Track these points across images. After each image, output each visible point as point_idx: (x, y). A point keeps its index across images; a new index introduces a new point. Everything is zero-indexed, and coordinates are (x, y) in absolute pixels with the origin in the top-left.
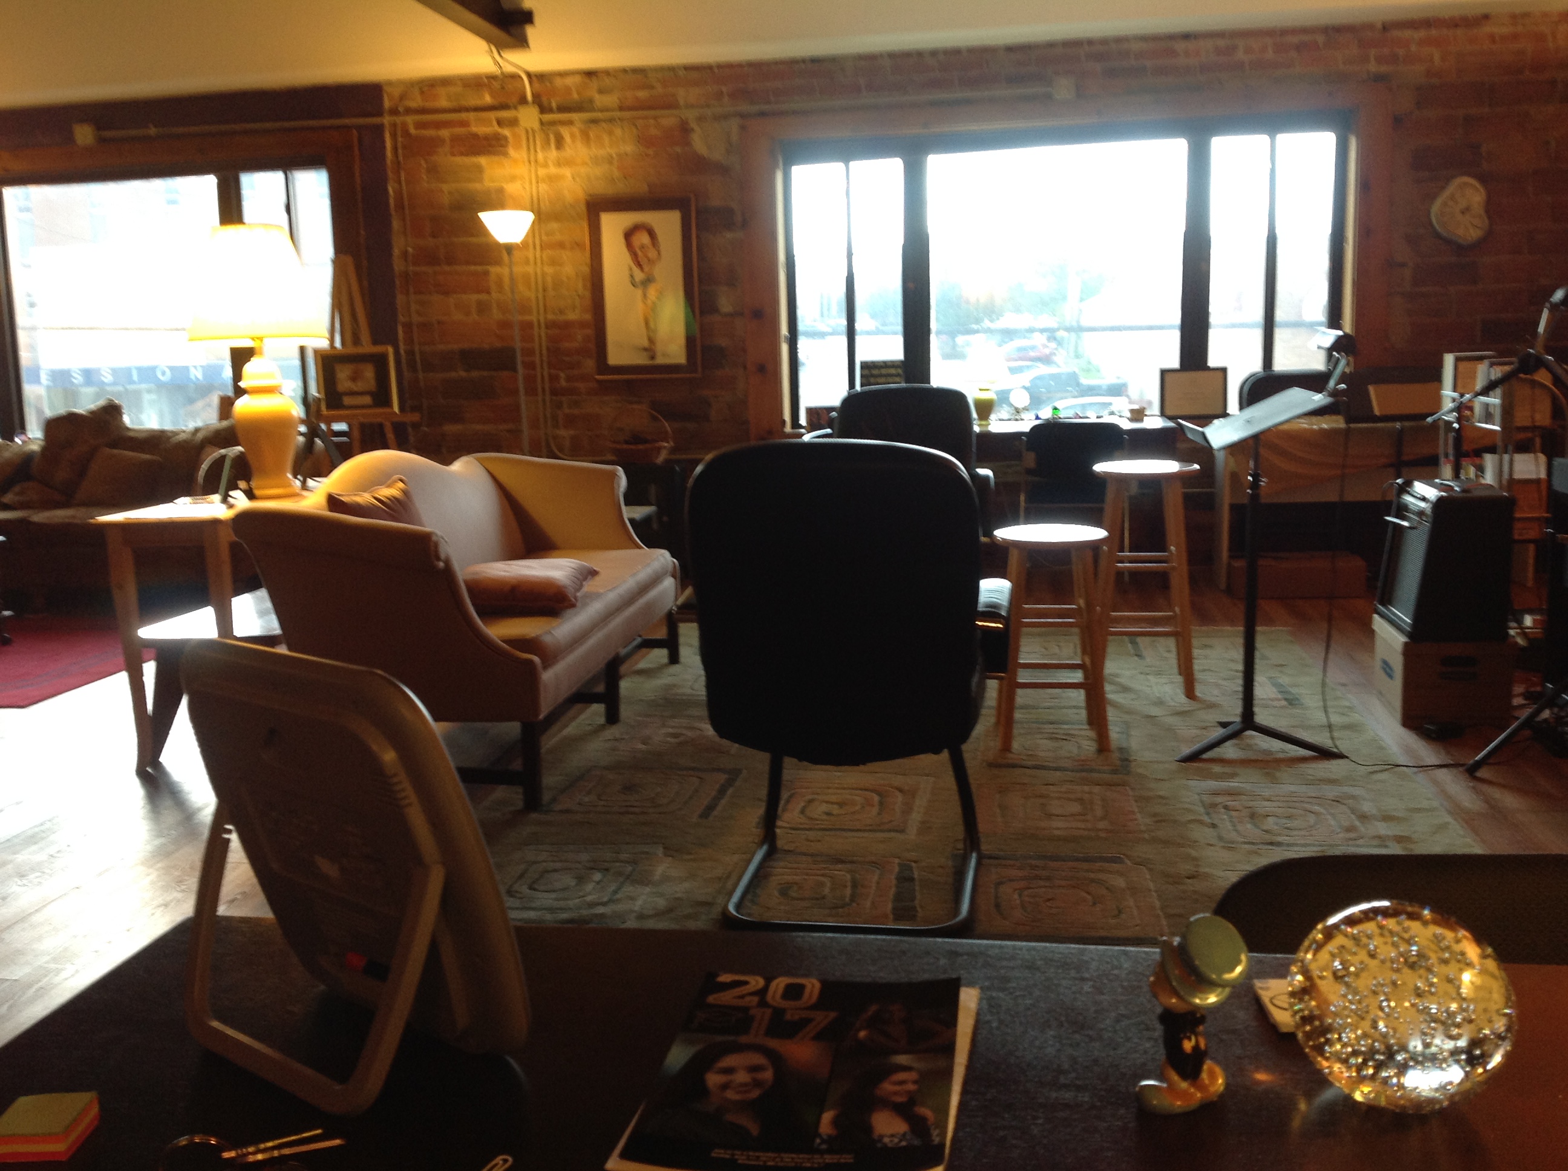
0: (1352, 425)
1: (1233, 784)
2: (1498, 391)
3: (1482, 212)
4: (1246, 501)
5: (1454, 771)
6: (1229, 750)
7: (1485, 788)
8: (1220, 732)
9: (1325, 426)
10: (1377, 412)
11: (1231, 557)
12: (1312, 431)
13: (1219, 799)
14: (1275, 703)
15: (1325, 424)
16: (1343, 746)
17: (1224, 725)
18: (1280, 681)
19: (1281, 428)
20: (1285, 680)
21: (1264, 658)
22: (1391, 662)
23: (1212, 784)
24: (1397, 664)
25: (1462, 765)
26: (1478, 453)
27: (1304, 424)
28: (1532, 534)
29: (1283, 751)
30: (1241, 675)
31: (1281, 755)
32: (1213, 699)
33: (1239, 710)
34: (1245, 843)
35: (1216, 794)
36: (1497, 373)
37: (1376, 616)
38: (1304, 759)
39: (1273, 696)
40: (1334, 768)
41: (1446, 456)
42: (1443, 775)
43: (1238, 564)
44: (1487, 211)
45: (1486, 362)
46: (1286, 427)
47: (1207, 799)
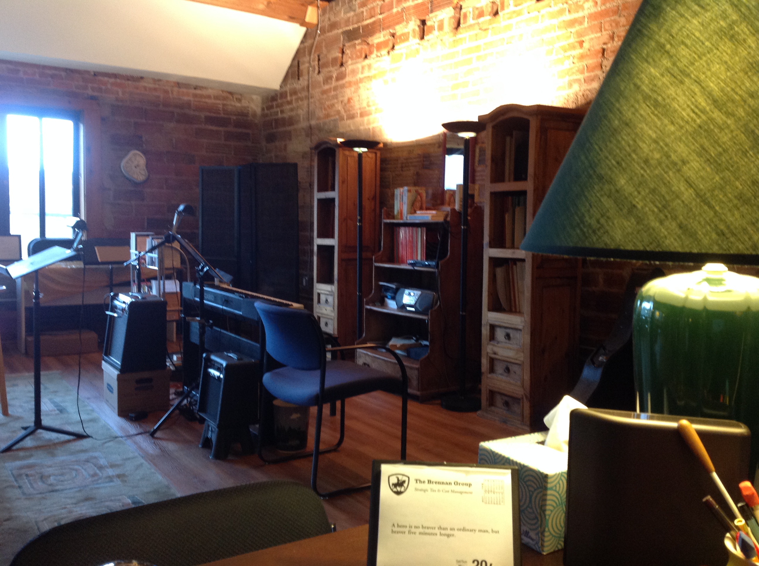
0: (87, 267)
1: (31, 461)
2: (157, 251)
3: (145, 168)
4: (32, 305)
5: (144, 435)
6: (28, 442)
7: (159, 442)
8: (23, 433)
9: (74, 266)
10: (99, 260)
11: (26, 336)
12: (66, 269)
13: (23, 471)
14: (53, 413)
15: (74, 265)
16: (89, 431)
17: (25, 428)
18: (55, 400)
19: (50, 267)
20: (58, 399)
21: (46, 388)
22: (112, 385)
23: (18, 463)
24: (115, 385)
25: (148, 432)
26: (149, 280)
27: (63, 265)
28: (175, 317)
29: (58, 438)
30: (33, 399)
31: (56, 441)
32: (18, 415)
33: (33, 419)
34: (38, 494)
35: (21, 468)
36: (155, 242)
37: (103, 362)
38: (69, 441)
39: (51, 409)
40: (85, 443)
41: (134, 281)
42: (139, 438)
43: (30, 339)
44: (147, 167)
45: (150, 238)
46: (53, 266)
47: (15, 472)
